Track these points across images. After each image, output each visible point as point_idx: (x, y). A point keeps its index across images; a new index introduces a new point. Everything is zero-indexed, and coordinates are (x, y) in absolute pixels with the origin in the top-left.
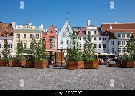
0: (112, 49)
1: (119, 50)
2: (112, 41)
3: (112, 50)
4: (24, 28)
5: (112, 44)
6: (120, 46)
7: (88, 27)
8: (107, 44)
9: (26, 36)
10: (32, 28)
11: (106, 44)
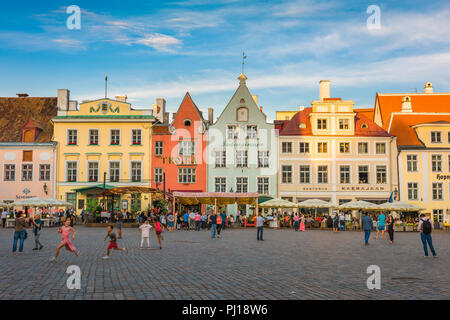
0: (410, 185)
1: (438, 189)
2: (409, 157)
3: (410, 191)
4: (92, 109)
5: (409, 169)
6: (441, 174)
7: (320, 104)
8: (391, 169)
9: (97, 138)
10: (117, 110)
11: (387, 169)
